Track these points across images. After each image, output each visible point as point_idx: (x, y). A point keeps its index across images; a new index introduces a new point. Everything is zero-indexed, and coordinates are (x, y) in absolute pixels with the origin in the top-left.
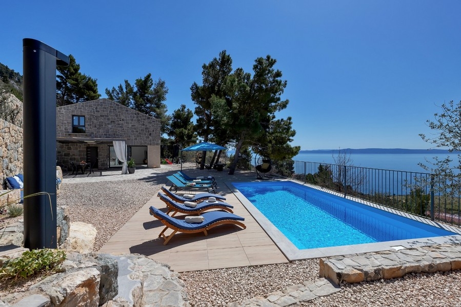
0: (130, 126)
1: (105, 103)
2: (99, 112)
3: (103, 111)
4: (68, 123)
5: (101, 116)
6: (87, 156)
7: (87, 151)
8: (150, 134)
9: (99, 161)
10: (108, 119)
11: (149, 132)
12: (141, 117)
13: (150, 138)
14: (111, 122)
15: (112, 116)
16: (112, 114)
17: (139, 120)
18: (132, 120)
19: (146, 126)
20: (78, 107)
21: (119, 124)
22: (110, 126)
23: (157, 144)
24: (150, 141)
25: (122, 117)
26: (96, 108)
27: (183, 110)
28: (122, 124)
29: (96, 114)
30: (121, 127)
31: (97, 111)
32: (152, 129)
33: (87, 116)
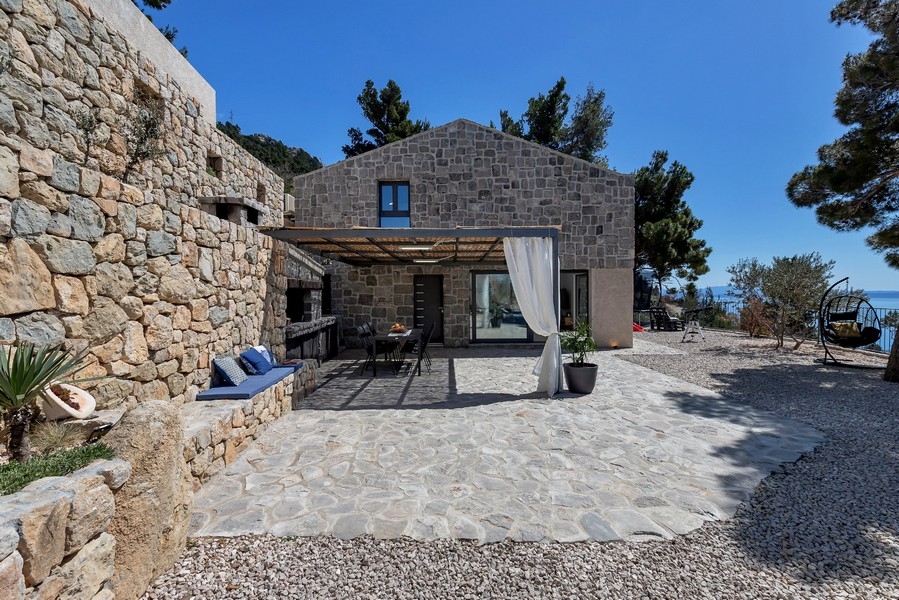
0: (535, 203)
1: (463, 136)
2: (446, 164)
3: (458, 161)
4: (367, 204)
5: (453, 177)
6: (416, 305)
7: (416, 289)
8: (600, 230)
9: (446, 319)
10: (472, 186)
11: (595, 218)
12: (568, 170)
13: (600, 241)
14: (481, 193)
15: (482, 174)
16: (483, 169)
17: (562, 183)
18: (541, 183)
19: (587, 200)
20: (392, 156)
21: (502, 200)
22: (476, 208)
23: (623, 264)
24: (600, 253)
25: (513, 176)
26: (439, 154)
28: (512, 199)
29: (443, 173)
30: (508, 209)
31: (440, 164)
32: (604, 209)
33: (414, 182)
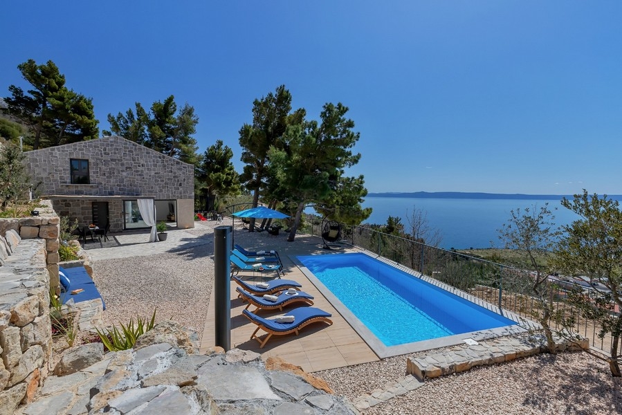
0: (153, 173)
1: (117, 143)
2: (108, 154)
3: (115, 153)
4: (64, 169)
5: (112, 160)
6: (93, 215)
7: (93, 208)
8: (180, 185)
9: (110, 221)
10: (122, 165)
11: (178, 180)
12: (167, 161)
13: (181, 189)
14: (127, 168)
15: (127, 160)
16: (128, 157)
17: (164, 166)
18: (155, 166)
19: (175, 173)
20: (78, 148)
21: (137, 171)
22: (124, 174)
23: (190, 197)
24: (181, 193)
25: (142, 162)
26: (105, 149)
27: (219, 147)
28: (142, 171)
29: (105, 157)
30: (140, 175)
31: (105, 154)
32: (182, 177)
33: (91, 161)
